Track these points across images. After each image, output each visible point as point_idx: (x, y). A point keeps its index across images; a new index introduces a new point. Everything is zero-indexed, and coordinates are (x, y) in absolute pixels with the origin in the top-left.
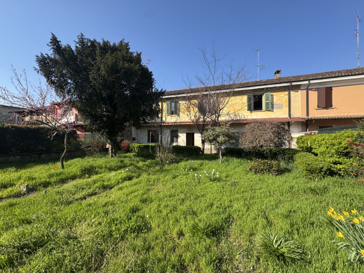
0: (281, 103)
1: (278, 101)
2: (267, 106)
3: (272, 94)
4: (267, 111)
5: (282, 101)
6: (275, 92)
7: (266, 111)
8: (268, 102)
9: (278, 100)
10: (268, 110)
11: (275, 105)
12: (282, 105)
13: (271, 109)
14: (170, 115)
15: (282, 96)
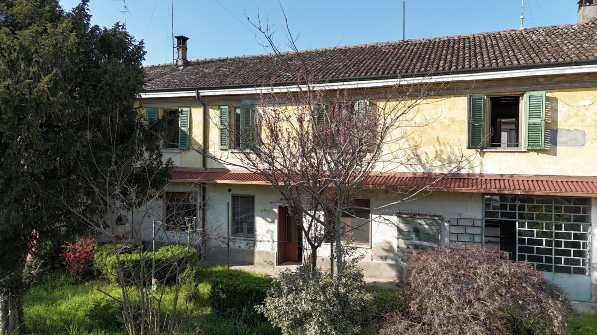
0: (579, 128)
1: (570, 121)
2: (534, 135)
3: (549, 95)
4: (532, 150)
5: (582, 121)
6: (562, 89)
7: (529, 151)
8: (535, 124)
9: (569, 117)
10: (534, 147)
11: (559, 134)
12: (585, 134)
13: (548, 147)
14: (230, 148)
15: (585, 106)
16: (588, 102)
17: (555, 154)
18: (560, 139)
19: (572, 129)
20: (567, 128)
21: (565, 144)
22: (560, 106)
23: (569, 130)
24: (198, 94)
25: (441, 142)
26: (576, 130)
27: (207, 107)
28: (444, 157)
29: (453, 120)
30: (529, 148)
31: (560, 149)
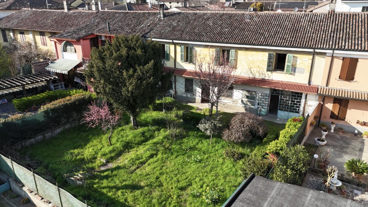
1: (300, 65)
2: (288, 69)
3: (295, 55)
5: (304, 65)
6: (299, 54)
8: (289, 65)
10: (288, 72)
11: (297, 69)
12: (304, 70)
13: (292, 73)
14: (185, 62)
15: (306, 60)
16: (306, 59)
17: (294, 76)
18: (296, 71)
19: (301, 67)
20: (299, 67)
21: (298, 72)
22: (298, 60)
23: (299, 68)
24: (173, 41)
25: (259, 67)
26: (302, 68)
27: (176, 45)
28: (260, 72)
29: (263, 60)
30: (286, 73)
31: (296, 74)
